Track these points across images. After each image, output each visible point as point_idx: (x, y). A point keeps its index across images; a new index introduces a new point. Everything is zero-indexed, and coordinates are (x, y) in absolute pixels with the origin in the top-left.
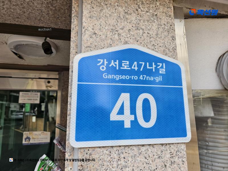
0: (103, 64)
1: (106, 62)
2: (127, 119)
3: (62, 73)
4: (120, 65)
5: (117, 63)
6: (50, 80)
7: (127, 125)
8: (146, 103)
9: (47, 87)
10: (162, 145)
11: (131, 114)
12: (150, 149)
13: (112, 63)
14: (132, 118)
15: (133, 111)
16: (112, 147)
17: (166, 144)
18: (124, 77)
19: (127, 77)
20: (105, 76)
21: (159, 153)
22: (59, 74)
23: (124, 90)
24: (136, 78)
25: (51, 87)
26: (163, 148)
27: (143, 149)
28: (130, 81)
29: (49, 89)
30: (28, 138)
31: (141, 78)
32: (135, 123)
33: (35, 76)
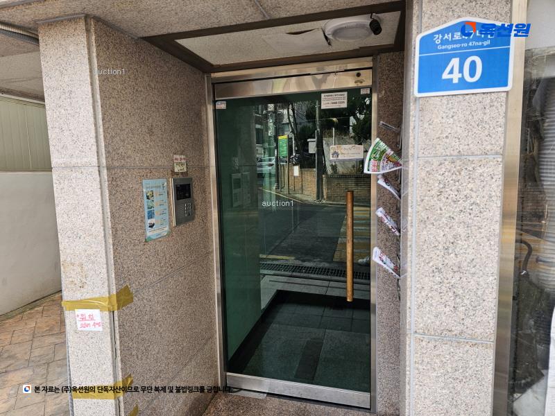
0: (438, 38)
1: (441, 37)
2: (456, 77)
3: (378, 57)
4: (453, 37)
5: (450, 35)
6: (361, 72)
7: (456, 81)
8: (473, 64)
9: (356, 82)
10: (484, 93)
11: (459, 73)
12: (473, 97)
13: (446, 37)
14: (460, 75)
15: (461, 71)
16: (443, 96)
17: (488, 93)
18: (455, 46)
19: (458, 46)
20: (439, 47)
21: (481, 99)
22: (374, 60)
23: (455, 56)
24: (466, 45)
25: (361, 82)
26: (485, 96)
27: (467, 97)
28: (461, 48)
29: (360, 85)
30: (336, 154)
31: (470, 44)
32: (462, 80)
33: (340, 67)
